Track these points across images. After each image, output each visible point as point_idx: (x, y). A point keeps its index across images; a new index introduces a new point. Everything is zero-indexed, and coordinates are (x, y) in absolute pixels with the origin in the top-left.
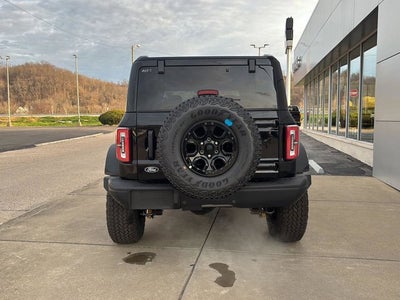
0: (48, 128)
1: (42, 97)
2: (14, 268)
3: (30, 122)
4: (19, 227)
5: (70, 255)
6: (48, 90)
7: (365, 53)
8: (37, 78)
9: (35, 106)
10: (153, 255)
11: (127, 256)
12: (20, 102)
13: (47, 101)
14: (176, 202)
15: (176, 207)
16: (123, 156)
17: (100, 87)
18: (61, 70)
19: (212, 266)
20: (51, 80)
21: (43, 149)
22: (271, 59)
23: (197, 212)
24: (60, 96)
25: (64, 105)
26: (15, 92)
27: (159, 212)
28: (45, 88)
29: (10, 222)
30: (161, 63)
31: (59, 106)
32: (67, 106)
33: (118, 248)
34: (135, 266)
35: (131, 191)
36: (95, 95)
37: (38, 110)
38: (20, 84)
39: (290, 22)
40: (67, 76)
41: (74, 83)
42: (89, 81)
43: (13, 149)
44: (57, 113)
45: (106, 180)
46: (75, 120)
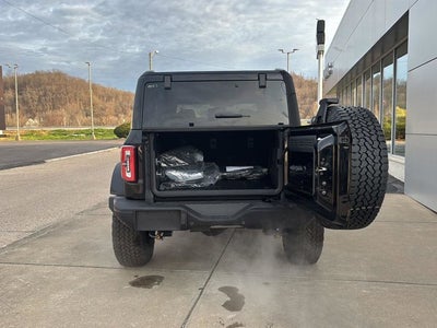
0: (59, 142)
1: (54, 108)
2: (17, 291)
3: (40, 135)
4: (24, 249)
5: (75, 278)
6: (60, 99)
7: (398, 60)
8: (48, 87)
9: (46, 118)
10: (161, 278)
11: (133, 279)
12: (31, 113)
13: (59, 113)
14: (183, 223)
15: (183, 228)
16: (129, 175)
17: (117, 97)
18: (74, 79)
19: (222, 289)
20: (63, 90)
21: (53, 165)
22: (283, 73)
23: (206, 233)
24: (73, 106)
25: (77, 117)
26: (24, 102)
27: (168, 233)
28: (57, 98)
29: (14, 244)
30: (168, 79)
31: (72, 118)
32: (80, 118)
33: (124, 272)
34: (141, 289)
35: (137, 212)
36: (111, 105)
37: (48, 122)
38: (30, 94)
39: (321, 25)
40: (81, 85)
41: (87, 93)
42: (104, 90)
43: (21, 166)
44: (70, 125)
45: (111, 200)
46: (89, 133)
